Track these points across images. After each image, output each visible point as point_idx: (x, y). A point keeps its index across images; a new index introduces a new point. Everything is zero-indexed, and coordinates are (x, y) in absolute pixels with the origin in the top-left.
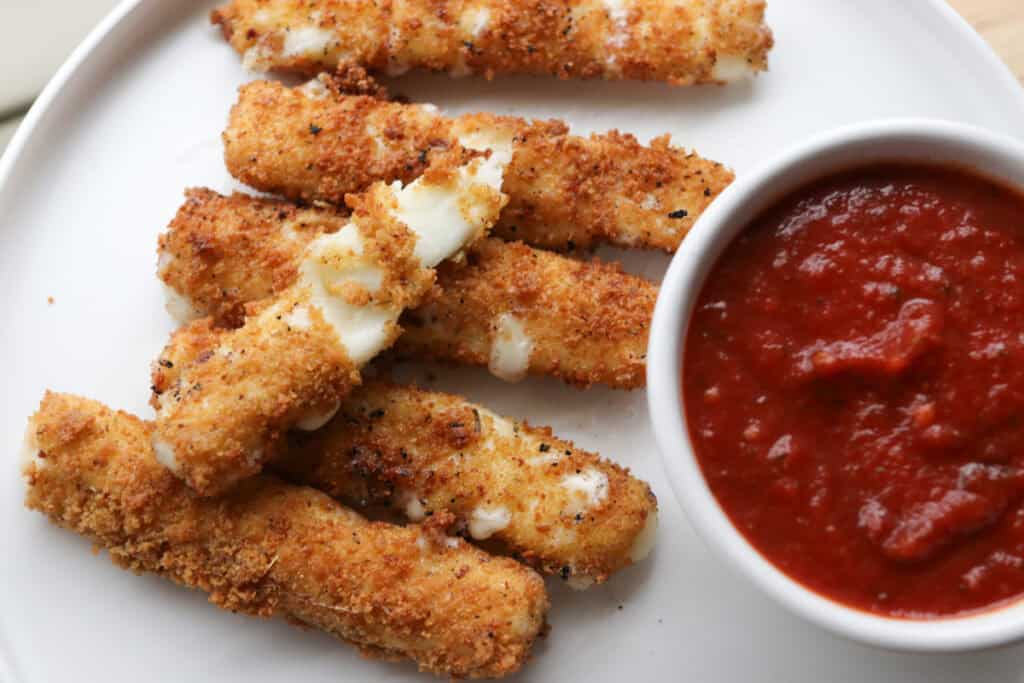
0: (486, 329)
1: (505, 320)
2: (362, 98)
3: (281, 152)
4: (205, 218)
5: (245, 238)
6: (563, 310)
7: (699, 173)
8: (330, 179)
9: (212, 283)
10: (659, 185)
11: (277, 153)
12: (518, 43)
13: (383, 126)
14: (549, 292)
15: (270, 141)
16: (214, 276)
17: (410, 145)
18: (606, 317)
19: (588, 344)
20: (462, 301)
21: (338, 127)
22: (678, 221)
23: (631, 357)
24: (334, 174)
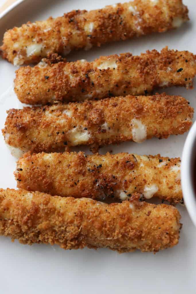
0: (128, 126)
1: (134, 121)
2: (59, 63)
3: (37, 88)
4: (17, 118)
5: (34, 120)
6: (154, 112)
7: (181, 56)
8: (57, 92)
9: (26, 140)
10: (170, 63)
11: (36, 89)
12: (107, 31)
13: (70, 70)
14: (146, 107)
15: (32, 86)
16: (26, 137)
17: (82, 74)
18: (169, 109)
19: (165, 121)
20: (117, 119)
21: (55, 75)
22: (180, 72)
24: (58, 90)
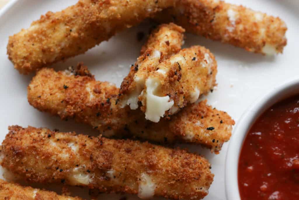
0: (136, 179)
1: (144, 176)
3: (51, 94)
4: (17, 139)
5: (34, 147)
6: (167, 171)
7: (218, 115)
8: (70, 106)
9: (21, 167)
10: (202, 118)
11: (49, 95)
13: (93, 88)
14: (161, 164)
15: (47, 90)
16: (22, 163)
17: (103, 96)
18: (185, 173)
19: (178, 184)
20: (126, 169)
21: (75, 86)
22: (210, 131)
23: (196, 189)
24: (72, 105)
